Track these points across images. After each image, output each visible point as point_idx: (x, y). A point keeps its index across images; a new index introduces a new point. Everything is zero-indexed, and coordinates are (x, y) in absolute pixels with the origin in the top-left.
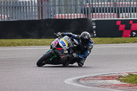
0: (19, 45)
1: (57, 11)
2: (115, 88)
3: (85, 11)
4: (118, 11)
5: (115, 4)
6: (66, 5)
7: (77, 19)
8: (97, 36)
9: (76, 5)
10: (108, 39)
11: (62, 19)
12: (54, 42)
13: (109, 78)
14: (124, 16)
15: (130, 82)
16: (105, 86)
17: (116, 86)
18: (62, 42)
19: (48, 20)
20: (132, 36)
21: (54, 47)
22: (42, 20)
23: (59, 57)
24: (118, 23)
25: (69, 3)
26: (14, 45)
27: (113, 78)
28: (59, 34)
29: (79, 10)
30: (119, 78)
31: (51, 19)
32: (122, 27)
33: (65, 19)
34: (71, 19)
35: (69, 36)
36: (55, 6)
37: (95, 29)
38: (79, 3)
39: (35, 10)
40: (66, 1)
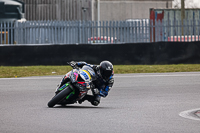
0: (127, 72)
1: (172, 32)
6: (182, 26)
7: (195, 42)
9: (194, 26)
11: (177, 42)
19: (161, 43)
22: (154, 43)
25: (185, 23)
26: (121, 72)
29: (197, 32)
31: (164, 42)
33: (181, 43)
34: (188, 43)
36: (169, 26)
38: (197, 23)
39: (146, 32)
40: (182, 21)
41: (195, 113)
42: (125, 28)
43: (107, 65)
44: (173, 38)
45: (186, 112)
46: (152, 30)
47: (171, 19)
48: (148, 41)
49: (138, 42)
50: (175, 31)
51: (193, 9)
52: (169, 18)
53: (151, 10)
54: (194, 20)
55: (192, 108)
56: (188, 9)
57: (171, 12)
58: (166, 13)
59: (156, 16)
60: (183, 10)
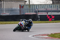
0: (13, 23)
2: (46, 39)
3: (36, 12)
4: (47, 12)
5: (46, 9)
7: (33, 14)
8: (40, 20)
10: (44, 21)
12: (19, 23)
13: (44, 35)
14: (49, 14)
15: (51, 36)
16: (43, 38)
17: (47, 38)
18: (22, 23)
19: (23, 15)
20: (52, 20)
21: (19, 24)
23: (21, 28)
24: (47, 16)
25: (30, 9)
26: (11, 23)
27: (45, 35)
28: (21, 20)
30: (48, 35)
32: (49, 17)
35: (25, 21)
36: (25, 10)
37: (39, 18)
39: (18, 11)
40: (29, 8)
41: (33, 36)
42: (12, 10)
44: (26, 13)
45: (31, 36)
46: (20, 11)
47: (26, 8)
48: (19, 14)
49: (16, 14)
50: (27, 11)
51: (32, 5)
52: (25, 7)
53: (20, 5)
54: (33, 8)
55: (32, 34)
56: (31, 5)
57: (26, 6)
58: (24, 6)
59: (21, 7)
60: (29, 5)
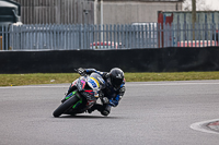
0: (132, 80)
1: (182, 37)
6: (193, 30)
7: (208, 47)
9: (206, 30)
11: (188, 48)
19: (170, 49)
22: (163, 48)
25: (197, 27)
29: (210, 36)
31: (174, 48)
33: (192, 48)
36: (179, 30)
38: (209, 27)
39: (154, 36)
40: (193, 25)
42: (130, 32)
43: (117, 73)
44: (183, 44)
46: (161, 34)
47: (181, 22)
48: (156, 47)
51: (205, 12)
52: (179, 22)
53: (159, 12)
54: (206, 24)
57: (181, 15)
58: (176, 16)
59: (164, 19)
60: (194, 13)
